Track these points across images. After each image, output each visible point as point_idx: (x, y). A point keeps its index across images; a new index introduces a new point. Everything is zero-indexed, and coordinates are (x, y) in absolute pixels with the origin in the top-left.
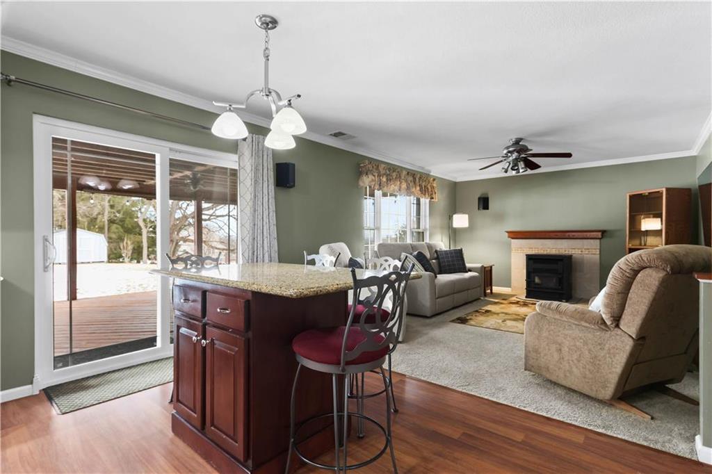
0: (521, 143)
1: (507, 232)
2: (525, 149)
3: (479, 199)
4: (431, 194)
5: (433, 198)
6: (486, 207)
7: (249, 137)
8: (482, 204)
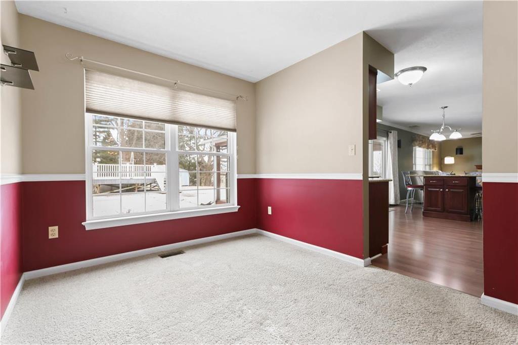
1: (475, 166)
3: (457, 149)
4: (435, 147)
5: (435, 149)
6: (461, 153)
7: (392, 131)
8: (459, 152)
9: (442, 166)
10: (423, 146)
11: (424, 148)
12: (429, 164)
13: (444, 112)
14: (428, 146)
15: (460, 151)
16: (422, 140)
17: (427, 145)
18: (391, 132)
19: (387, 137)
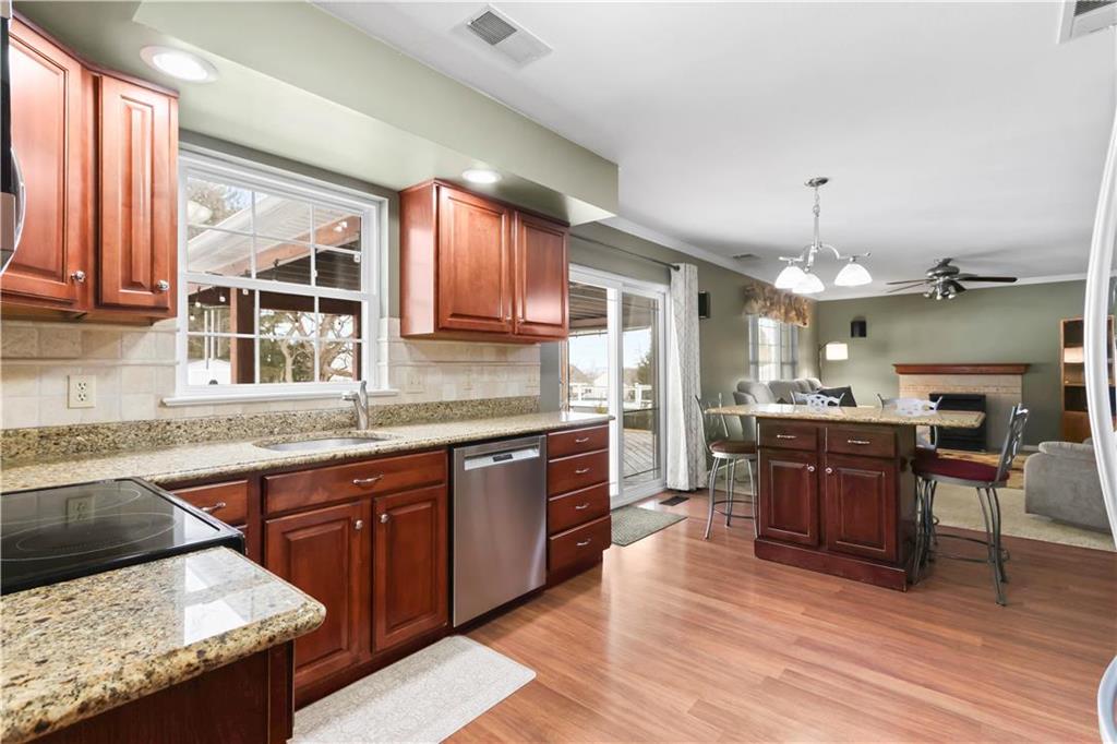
0: (950, 264)
1: (895, 365)
2: (955, 272)
3: (853, 324)
4: (804, 319)
5: (805, 324)
6: (863, 333)
7: (682, 266)
8: (857, 329)
9: (820, 364)
10: (775, 313)
11: (776, 317)
12: (790, 360)
13: (818, 199)
14: (787, 313)
15: (859, 328)
16: (771, 299)
17: (783, 311)
18: (677, 268)
19: (668, 280)
